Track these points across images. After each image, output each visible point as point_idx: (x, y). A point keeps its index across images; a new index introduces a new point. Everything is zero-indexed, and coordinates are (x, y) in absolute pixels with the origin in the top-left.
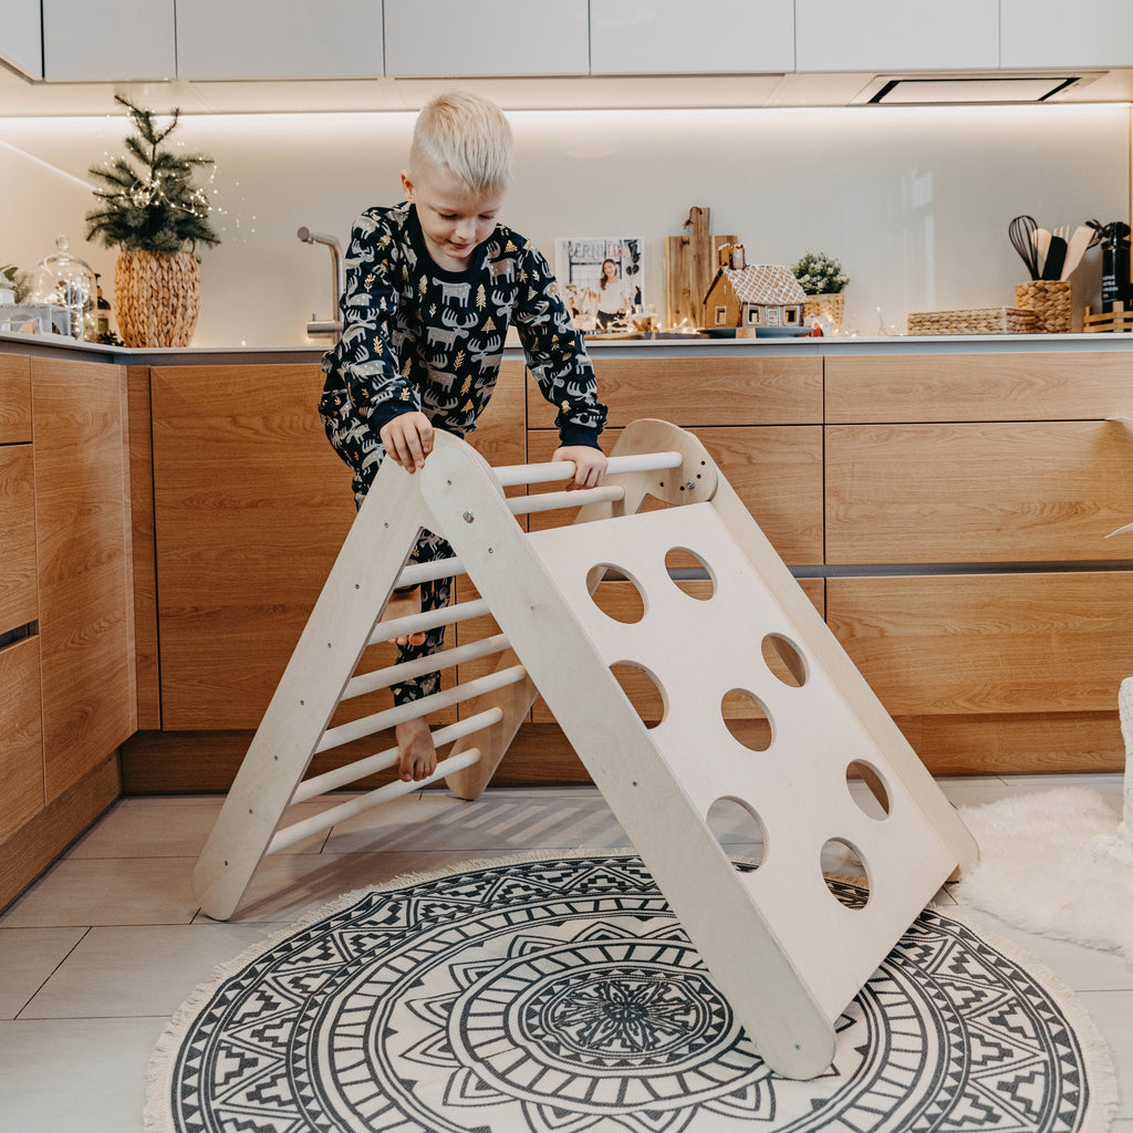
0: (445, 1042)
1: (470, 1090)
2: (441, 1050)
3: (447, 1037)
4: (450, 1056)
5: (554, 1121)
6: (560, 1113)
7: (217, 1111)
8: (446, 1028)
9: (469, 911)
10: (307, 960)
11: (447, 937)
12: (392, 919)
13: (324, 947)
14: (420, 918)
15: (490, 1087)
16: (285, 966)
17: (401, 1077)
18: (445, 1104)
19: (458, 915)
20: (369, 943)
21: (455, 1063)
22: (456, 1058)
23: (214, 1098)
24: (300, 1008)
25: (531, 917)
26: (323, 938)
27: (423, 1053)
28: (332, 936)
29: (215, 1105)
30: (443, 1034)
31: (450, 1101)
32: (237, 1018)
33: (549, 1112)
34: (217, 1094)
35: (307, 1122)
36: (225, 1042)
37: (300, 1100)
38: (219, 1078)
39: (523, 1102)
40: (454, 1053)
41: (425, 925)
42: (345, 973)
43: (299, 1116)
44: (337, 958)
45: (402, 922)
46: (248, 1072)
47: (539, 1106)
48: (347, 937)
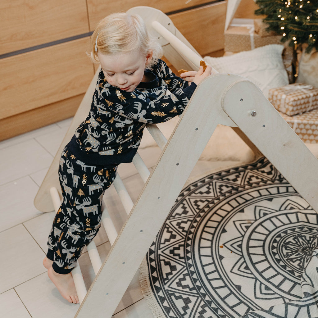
0: (240, 243)
1: (242, 269)
2: (238, 246)
3: (242, 241)
4: (240, 249)
5: (264, 291)
6: (267, 288)
7: (160, 255)
8: (243, 236)
9: (265, 182)
10: (201, 193)
11: (253, 194)
12: (235, 180)
13: (208, 188)
14: (246, 183)
15: (249, 269)
16: (193, 195)
17: (220, 254)
18: (231, 271)
19: (261, 184)
20: (225, 189)
21: (240, 253)
22: (242, 252)
23: (160, 249)
24: (194, 216)
25: (287, 191)
26: (209, 183)
27: (231, 245)
28: (212, 183)
29: (160, 252)
30: (241, 239)
31: (233, 271)
32: (173, 215)
33: (263, 287)
34: (161, 247)
35: (187, 269)
36: (168, 225)
37: (186, 258)
38: (162, 241)
39: (256, 279)
40: (242, 250)
41: (247, 187)
42: (213, 203)
43: (185, 265)
44: (212, 194)
45: (239, 182)
46: (172, 240)
47: (261, 283)
48: (218, 184)
